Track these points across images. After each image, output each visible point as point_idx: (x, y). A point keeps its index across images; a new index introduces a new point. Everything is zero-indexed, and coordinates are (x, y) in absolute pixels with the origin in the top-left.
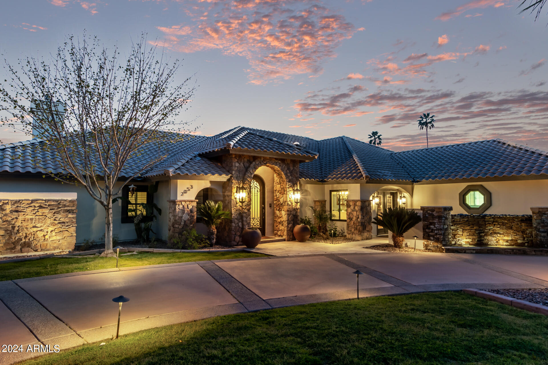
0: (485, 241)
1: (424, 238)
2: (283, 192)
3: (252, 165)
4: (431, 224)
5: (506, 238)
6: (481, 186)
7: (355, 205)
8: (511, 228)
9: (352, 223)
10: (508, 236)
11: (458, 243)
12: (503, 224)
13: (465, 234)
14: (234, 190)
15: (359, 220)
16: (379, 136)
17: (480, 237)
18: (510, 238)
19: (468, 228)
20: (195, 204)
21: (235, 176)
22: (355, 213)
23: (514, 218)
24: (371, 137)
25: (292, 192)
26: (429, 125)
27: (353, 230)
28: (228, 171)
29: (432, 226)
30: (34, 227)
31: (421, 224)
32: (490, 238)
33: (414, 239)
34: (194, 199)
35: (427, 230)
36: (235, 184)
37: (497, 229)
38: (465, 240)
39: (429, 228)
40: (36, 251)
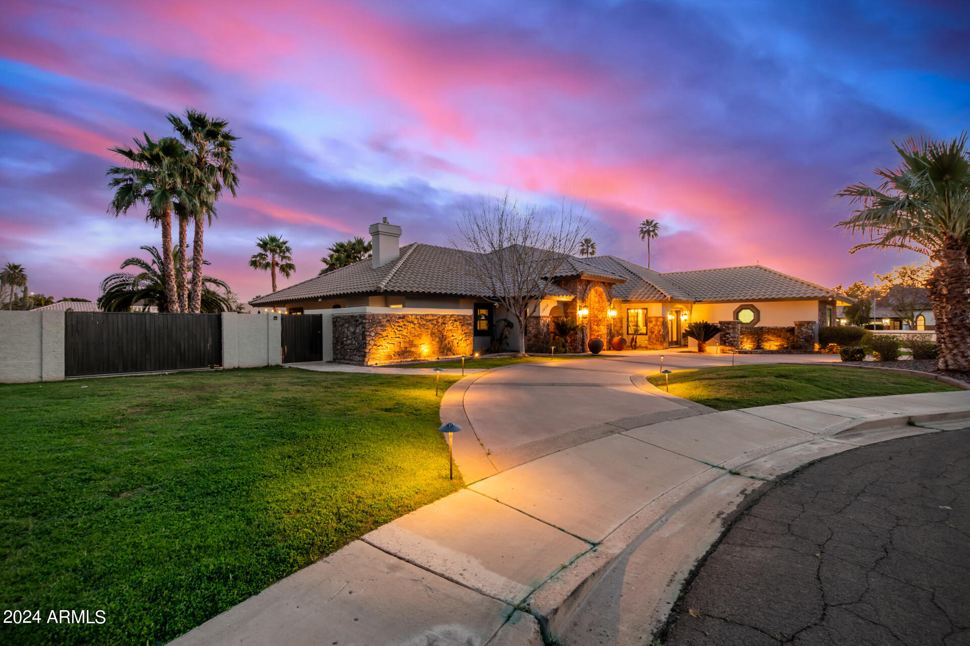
0: (762, 346)
1: (721, 345)
2: (602, 310)
3: (588, 288)
4: (727, 333)
5: (776, 344)
6: (752, 305)
7: (657, 321)
8: (780, 336)
9: (654, 336)
10: (777, 342)
11: (744, 348)
12: (775, 334)
13: (749, 341)
14: (578, 308)
15: (661, 333)
16: (592, 245)
17: (758, 343)
18: (779, 344)
19: (751, 337)
20: (549, 319)
21: (578, 296)
22: (657, 328)
23: (782, 329)
24: (583, 245)
25: (609, 310)
26: (652, 234)
27: (654, 341)
28: (573, 292)
29: (728, 336)
30: (453, 336)
31: (718, 335)
32: (765, 344)
33: (716, 345)
34: (548, 315)
35: (724, 339)
36: (579, 303)
37: (771, 338)
38: (748, 346)
39: (726, 337)
40: (454, 354)
